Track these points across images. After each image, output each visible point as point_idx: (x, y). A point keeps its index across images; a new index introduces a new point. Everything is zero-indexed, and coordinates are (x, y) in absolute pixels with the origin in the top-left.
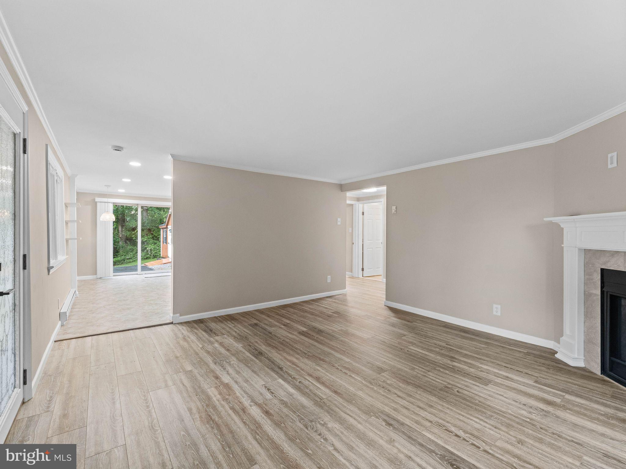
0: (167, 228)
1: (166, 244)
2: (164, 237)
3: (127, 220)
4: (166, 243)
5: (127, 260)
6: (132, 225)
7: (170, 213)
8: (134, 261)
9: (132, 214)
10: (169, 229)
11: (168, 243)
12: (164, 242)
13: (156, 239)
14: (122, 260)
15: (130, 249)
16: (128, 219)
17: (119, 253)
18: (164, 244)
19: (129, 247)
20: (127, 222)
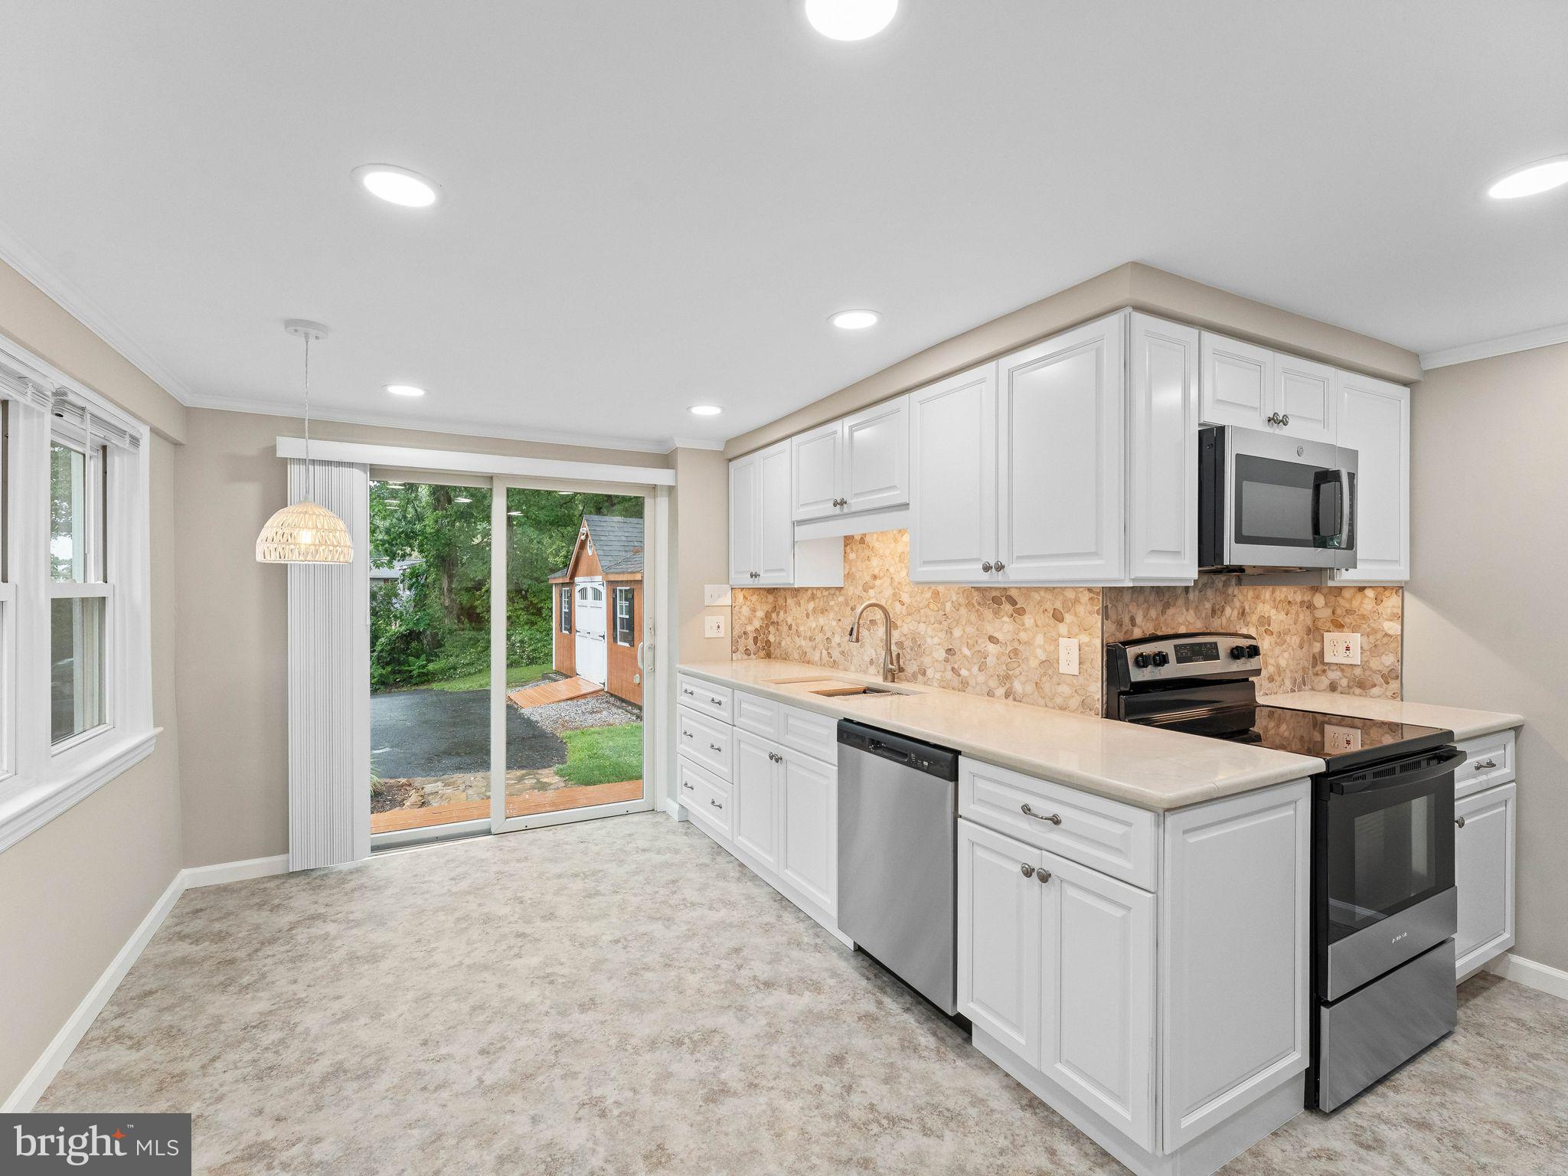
0: (571, 583)
1: (570, 633)
2: (564, 610)
3: (464, 561)
4: (570, 630)
5: (463, 668)
6: (475, 573)
7: (583, 537)
8: (480, 671)
9: (474, 543)
10: (578, 588)
11: (577, 631)
12: (561, 628)
13: (535, 611)
14: (450, 669)
15: (470, 639)
16: (465, 558)
17: (443, 649)
18: (564, 632)
19: (469, 634)
20: (463, 565)
